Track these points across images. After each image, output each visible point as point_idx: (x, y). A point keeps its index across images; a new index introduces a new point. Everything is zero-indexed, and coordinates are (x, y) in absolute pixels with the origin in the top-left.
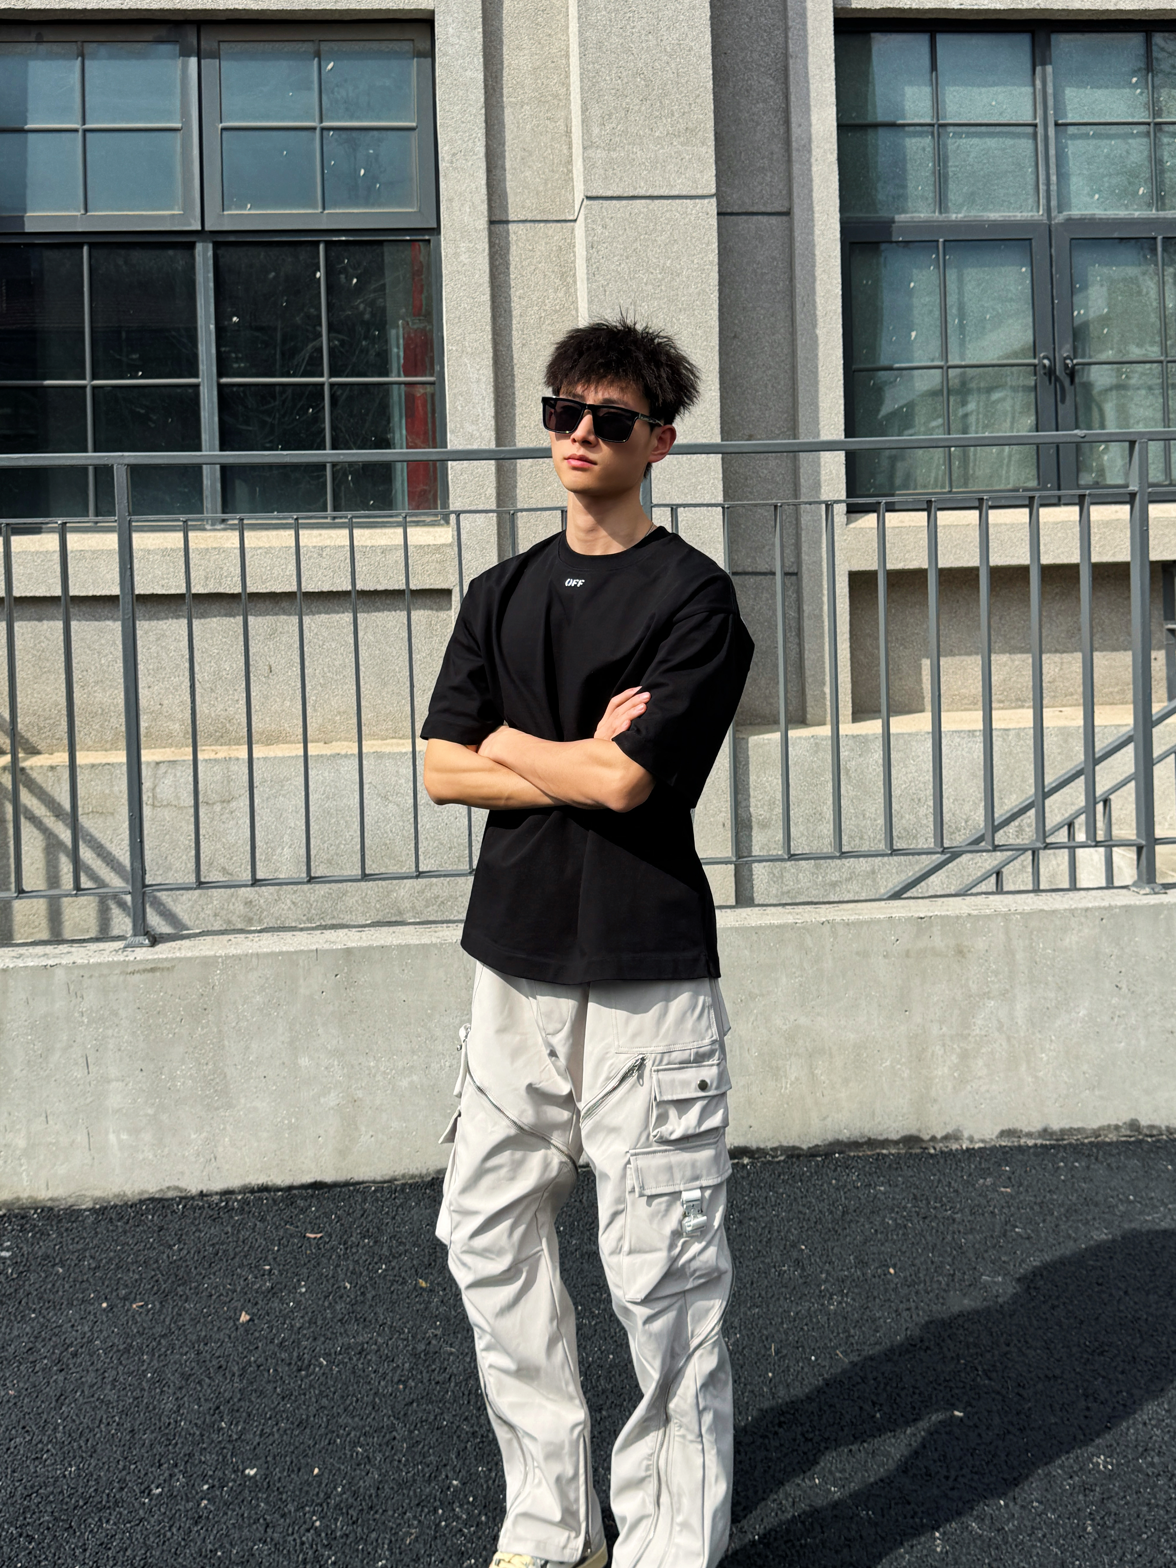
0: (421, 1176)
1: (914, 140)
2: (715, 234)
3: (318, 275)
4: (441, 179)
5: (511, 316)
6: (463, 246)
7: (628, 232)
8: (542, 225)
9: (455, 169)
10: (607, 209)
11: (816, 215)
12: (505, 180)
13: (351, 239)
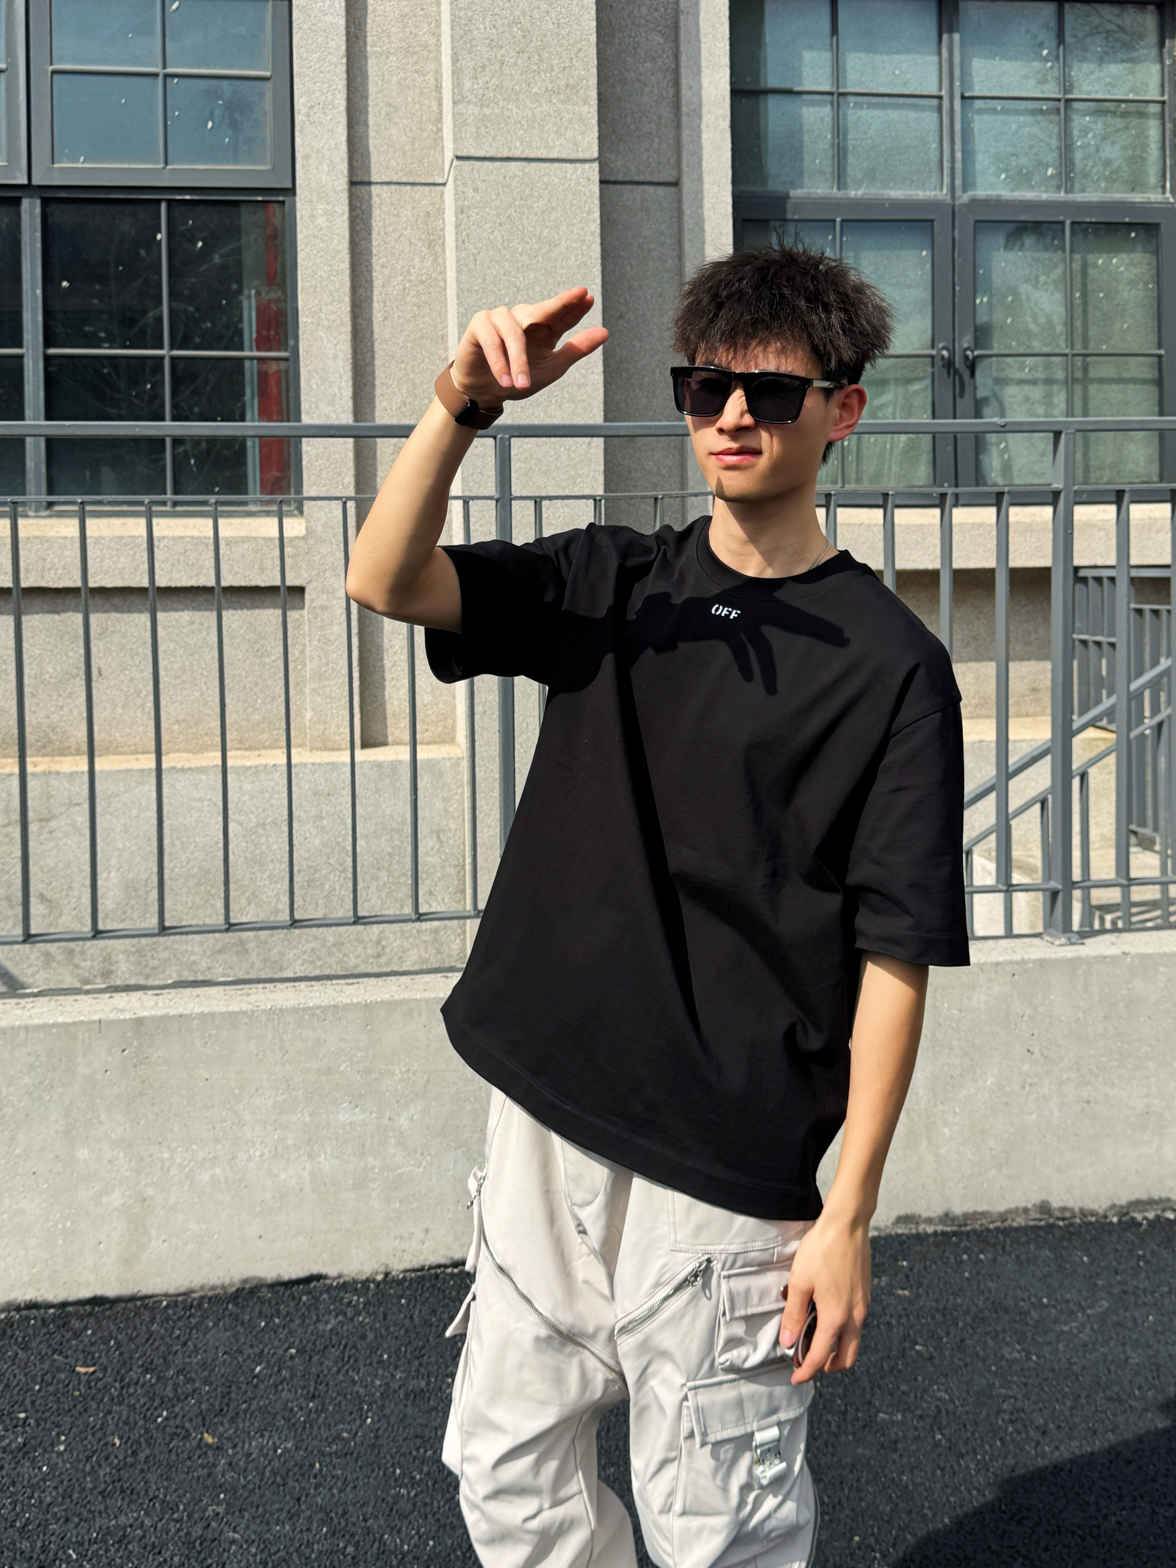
0: (223, 1287)
1: (811, 110)
2: (597, 202)
3: (159, 237)
4: (297, 133)
5: (372, 286)
6: (321, 208)
7: (502, 197)
8: (408, 188)
9: (312, 123)
10: (478, 171)
11: (706, 187)
12: (367, 137)
13: (196, 198)
